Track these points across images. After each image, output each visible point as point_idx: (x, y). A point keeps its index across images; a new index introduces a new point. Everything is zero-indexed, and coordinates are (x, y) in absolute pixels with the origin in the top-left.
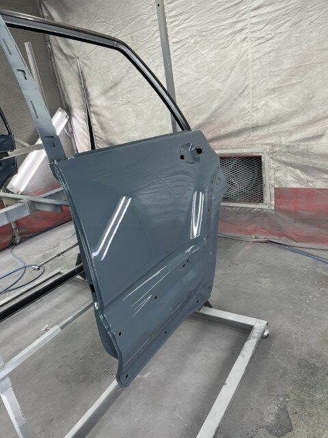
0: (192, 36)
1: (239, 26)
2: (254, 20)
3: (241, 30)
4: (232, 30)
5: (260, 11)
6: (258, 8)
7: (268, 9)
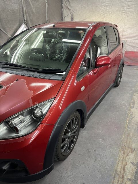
0: (111, 11)
1: (124, 11)
2: (127, 11)
3: (124, 13)
4: (122, 12)
5: (129, 9)
6: (129, 8)
7: (131, 9)
